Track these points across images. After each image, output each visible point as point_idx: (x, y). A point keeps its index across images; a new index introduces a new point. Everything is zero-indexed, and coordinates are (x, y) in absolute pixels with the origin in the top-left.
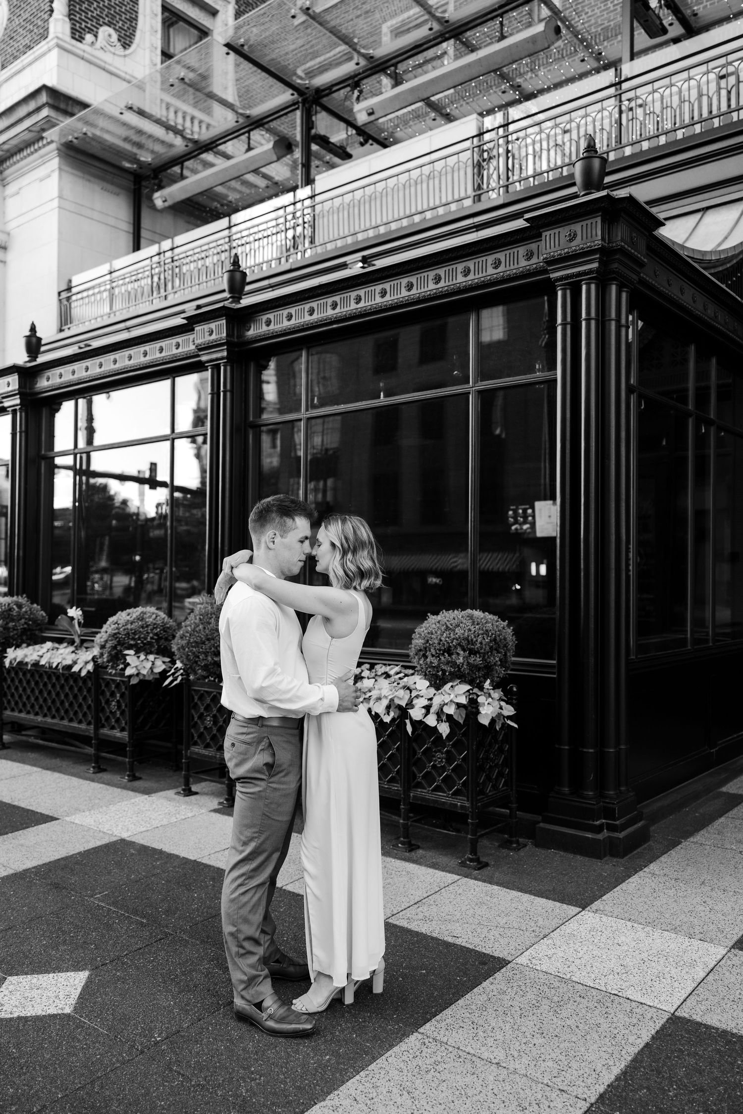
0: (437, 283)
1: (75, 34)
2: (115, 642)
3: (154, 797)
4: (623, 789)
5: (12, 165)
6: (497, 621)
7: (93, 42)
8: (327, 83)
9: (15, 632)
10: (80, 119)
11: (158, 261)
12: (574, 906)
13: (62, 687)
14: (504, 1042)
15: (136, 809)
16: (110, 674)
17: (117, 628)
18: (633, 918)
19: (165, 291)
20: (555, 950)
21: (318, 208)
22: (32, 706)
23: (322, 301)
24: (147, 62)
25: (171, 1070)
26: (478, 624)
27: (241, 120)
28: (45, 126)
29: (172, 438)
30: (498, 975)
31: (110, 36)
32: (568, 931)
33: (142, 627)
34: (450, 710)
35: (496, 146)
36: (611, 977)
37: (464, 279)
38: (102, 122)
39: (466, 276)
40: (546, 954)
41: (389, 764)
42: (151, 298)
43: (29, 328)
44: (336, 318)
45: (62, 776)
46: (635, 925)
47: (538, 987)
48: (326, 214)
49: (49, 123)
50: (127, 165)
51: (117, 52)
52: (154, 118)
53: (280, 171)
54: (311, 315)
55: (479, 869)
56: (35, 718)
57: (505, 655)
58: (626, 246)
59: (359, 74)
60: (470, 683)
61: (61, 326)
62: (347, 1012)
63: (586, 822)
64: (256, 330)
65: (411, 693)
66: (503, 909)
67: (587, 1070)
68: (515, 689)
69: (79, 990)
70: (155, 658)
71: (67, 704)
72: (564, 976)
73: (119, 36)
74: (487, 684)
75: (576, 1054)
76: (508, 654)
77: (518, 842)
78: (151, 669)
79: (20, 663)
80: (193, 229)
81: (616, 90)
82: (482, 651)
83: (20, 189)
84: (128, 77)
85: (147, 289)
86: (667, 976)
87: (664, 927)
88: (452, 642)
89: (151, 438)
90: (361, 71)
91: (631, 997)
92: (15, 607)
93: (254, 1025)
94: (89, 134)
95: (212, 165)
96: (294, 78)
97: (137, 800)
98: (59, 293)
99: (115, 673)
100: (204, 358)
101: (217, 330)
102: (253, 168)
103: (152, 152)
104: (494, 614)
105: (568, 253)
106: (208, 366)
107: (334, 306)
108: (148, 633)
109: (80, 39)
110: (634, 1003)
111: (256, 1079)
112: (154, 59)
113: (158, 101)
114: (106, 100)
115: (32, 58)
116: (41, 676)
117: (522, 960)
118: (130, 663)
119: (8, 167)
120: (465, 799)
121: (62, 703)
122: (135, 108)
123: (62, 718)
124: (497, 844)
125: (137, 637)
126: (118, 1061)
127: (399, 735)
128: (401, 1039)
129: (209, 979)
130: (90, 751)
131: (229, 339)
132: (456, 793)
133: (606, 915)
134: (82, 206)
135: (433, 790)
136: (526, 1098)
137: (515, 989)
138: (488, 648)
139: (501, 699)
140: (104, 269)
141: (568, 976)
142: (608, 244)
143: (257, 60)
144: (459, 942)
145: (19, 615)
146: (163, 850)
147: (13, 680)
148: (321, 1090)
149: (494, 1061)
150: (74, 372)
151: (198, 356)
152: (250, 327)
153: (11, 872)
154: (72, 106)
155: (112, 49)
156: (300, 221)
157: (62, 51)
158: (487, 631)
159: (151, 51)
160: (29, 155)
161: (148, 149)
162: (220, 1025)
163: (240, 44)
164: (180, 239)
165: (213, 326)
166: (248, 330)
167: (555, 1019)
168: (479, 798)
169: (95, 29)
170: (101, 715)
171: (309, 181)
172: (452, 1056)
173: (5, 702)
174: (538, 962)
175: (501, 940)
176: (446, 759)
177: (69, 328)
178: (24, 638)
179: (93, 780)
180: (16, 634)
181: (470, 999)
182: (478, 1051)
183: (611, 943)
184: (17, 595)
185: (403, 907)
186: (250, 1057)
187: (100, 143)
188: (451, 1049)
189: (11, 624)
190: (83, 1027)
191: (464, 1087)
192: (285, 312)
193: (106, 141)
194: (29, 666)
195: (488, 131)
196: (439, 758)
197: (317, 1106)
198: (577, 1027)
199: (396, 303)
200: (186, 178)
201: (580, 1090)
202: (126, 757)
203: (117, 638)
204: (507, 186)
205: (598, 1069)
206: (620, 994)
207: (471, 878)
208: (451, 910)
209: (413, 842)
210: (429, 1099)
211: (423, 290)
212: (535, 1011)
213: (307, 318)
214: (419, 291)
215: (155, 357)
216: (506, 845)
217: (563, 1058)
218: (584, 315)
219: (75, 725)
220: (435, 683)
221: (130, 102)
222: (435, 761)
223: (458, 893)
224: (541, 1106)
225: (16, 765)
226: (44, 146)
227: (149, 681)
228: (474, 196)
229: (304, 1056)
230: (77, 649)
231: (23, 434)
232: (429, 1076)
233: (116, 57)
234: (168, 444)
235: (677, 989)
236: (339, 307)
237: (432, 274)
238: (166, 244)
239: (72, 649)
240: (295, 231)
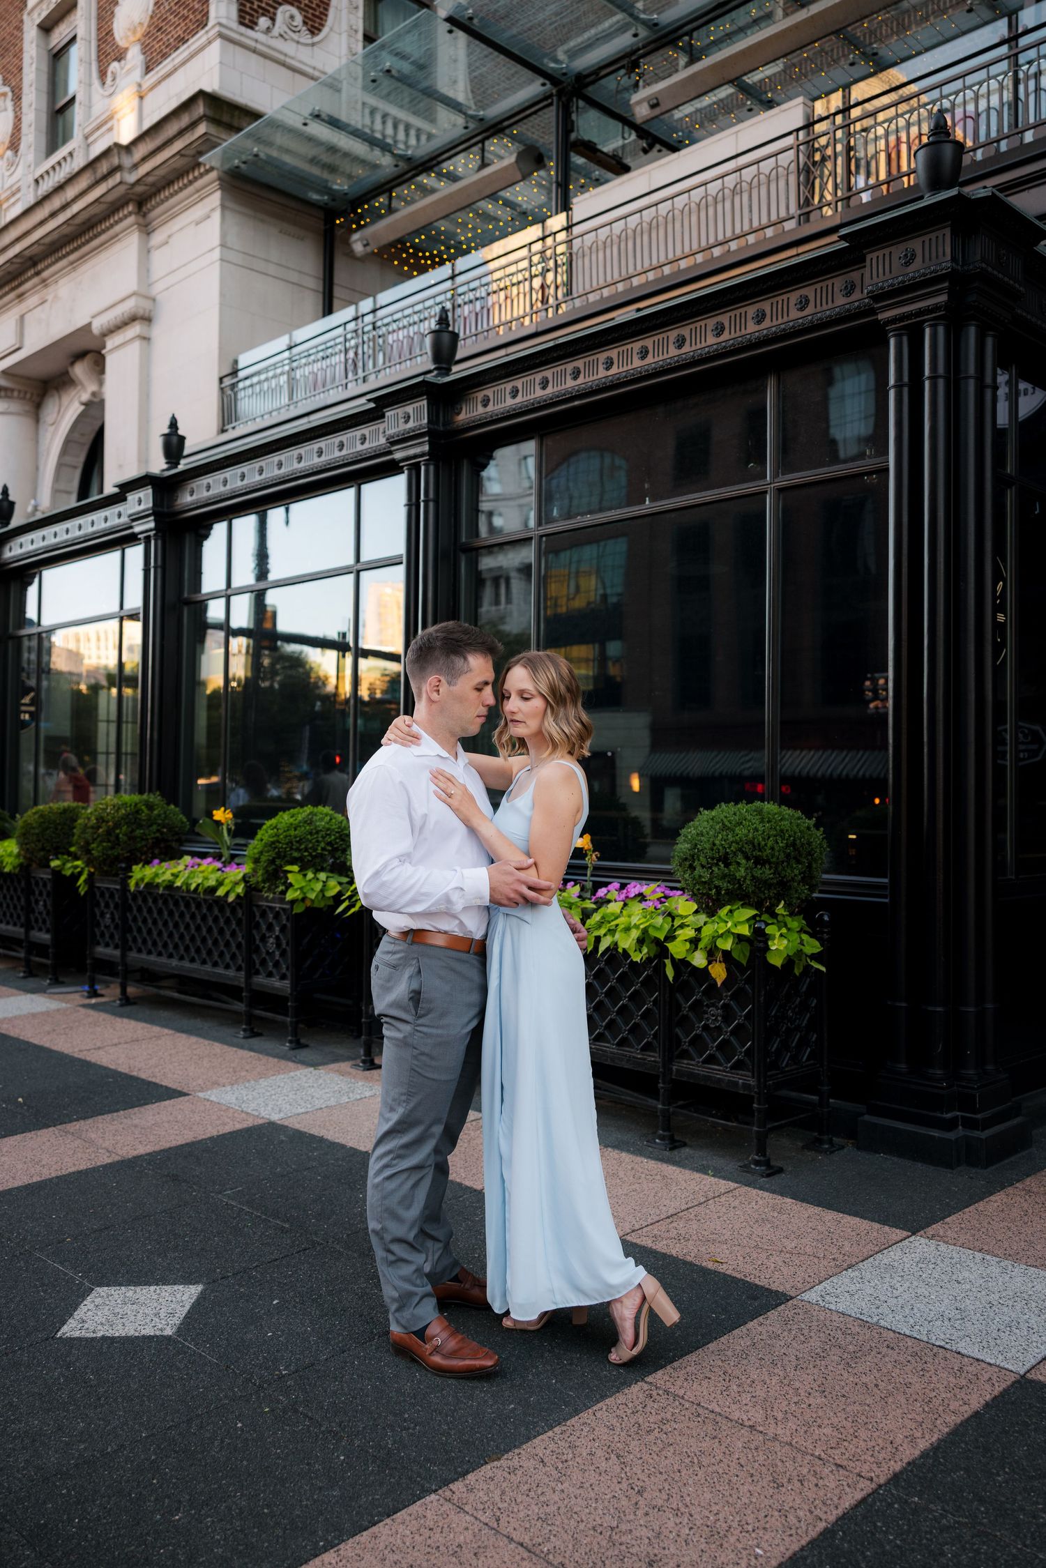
0: (718, 335)
1: (244, 18)
2: (273, 854)
3: (322, 1071)
4: (990, 1067)
5: (158, 205)
6: (799, 818)
7: (268, 28)
8: (593, 66)
9: (144, 843)
10: (249, 135)
11: (355, 328)
12: (901, 1228)
13: (204, 918)
14: (765, 1400)
15: (295, 1085)
16: (267, 899)
17: (277, 835)
18: (986, 1248)
19: (364, 371)
20: (861, 1285)
21: (577, 243)
22: (165, 945)
23: (559, 369)
24: (344, 50)
25: (296, 1411)
26: (769, 822)
27: (472, 126)
28: (203, 148)
29: (358, 569)
30: (773, 1314)
31: (292, 17)
32: (885, 1261)
33: (311, 834)
34: (727, 945)
35: (832, 141)
36: (939, 1323)
37: (757, 328)
38: (280, 139)
39: (759, 322)
40: (847, 1289)
41: (643, 1024)
42: (344, 382)
43: (168, 423)
44: (578, 391)
45: (201, 1040)
46: (988, 1257)
47: (827, 1332)
48: (587, 251)
49: (207, 143)
50: (315, 197)
51: (302, 40)
52: (350, 129)
53: (527, 194)
54: (544, 388)
55: (768, 1176)
56: (169, 961)
57: (810, 867)
58: (990, 269)
59: (639, 49)
60: (757, 906)
61: (224, 425)
62: (549, 1351)
63: (931, 1114)
64: (470, 412)
65: (673, 921)
66: (795, 1229)
67: (880, 1441)
68: (826, 918)
69: (188, 1307)
70: (327, 877)
71: (210, 942)
72: (869, 1319)
73: (305, 17)
74: (780, 909)
75: (868, 1421)
76: (814, 866)
77: (831, 1142)
78: (322, 891)
79: (149, 885)
80: (403, 282)
81: (1010, 48)
82: (774, 860)
83: (169, 237)
84: (317, 74)
85: (340, 370)
86: (1024, 1326)
87: (1030, 1261)
88: (730, 847)
89: (328, 571)
90: (640, 45)
91: (964, 1351)
92: (143, 807)
93: (417, 1362)
94: (262, 155)
95: (433, 191)
96: (546, 61)
97: (298, 1073)
98: (221, 380)
99: (273, 898)
100: (398, 456)
101: (415, 415)
102: (488, 192)
103: (350, 177)
104: (795, 807)
105: (903, 282)
106: (403, 467)
107: (576, 374)
108: (318, 841)
109: (252, 25)
110: (966, 1359)
111: (409, 1428)
112: (353, 46)
113: (359, 106)
114: (283, 107)
115: (186, 54)
116: (176, 903)
117: (812, 1296)
118: (293, 882)
119: (154, 208)
120: (750, 1074)
121: (204, 940)
122: (323, 116)
123: (204, 962)
124: (800, 1144)
125: (303, 846)
126: (226, 1397)
127: (657, 981)
128: (618, 1388)
129: (364, 1301)
130: (240, 1007)
131: (431, 426)
132: (738, 1066)
133: (947, 1243)
134: (253, 256)
135: (705, 1062)
136: (785, 1473)
137: (794, 1332)
138: (782, 856)
139: (801, 931)
140: (283, 342)
141: (875, 1320)
142: (962, 266)
143: (491, 38)
144: (722, 1269)
145: (149, 820)
146: (325, 1137)
147: (140, 909)
148: (497, 1447)
149: (747, 1423)
150: (225, 482)
151: (390, 453)
152: (461, 409)
153: (117, 1158)
154: (239, 118)
155: (295, 36)
156: (551, 263)
157: (226, 43)
158: (782, 831)
159: (350, 36)
160: (181, 189)
161: (343, 173)
162: (370, 1359)
163: (467, 16)
164: (384, 297)
165: (410, 409)
166: (458, 414)
167: (846, 1375)
168: (769, 1073)
169: (272, 10)
170: (254, 956)
171: (566, 206)
172: (688, 1413)
173: (130, 939)
174: (833, 1300)
175: (785, 1270)
176: (723, 1017)
177: (234, 428)
178: (157, 851)
179: (242, 1047)
180: (146, 846)
181: (726, 1342)
182: (726, 1409)
183: (946, 1278)
184: (150, 791)
185: (650, 1221)
186: (404, 1401)
187: (276, 167)
188: (687, 1405)
189: (139, 832)
190: (185, 1353)
191: (698, 1453)
192: (509, 386)
193: (286, 164)
194: (161, 889)
195: (821, 119)
196: (713, 1015)
197: (488, 1467)
198: (876, 1386)
199: (662, 366)
200: (396, 210)
201: (866, 1467)
202: (287, 1015)
203: (275, 848)
204: (849, 198)
205: (898, 1441)
206: (948, 1346)
207: (754, 1188)
208: (718, 1228)
209: (677, 1138)
210: (646, 1466)
211: (699, 346)
212: (818, 1362)
213: (539, 393)
214: (694, 348)
215: (332, 457)
216: (814, 1145)
217: (848, 1425)
218: (927, 372)
219: (220, 970)
220: (707, 906)
221: (317, 108)
222: (708, 1019)
223: (733, 1205)
224: (806, 1484)
225: (140, 1025)
226: (201, 175)
227: (320, 910)
228: (800, 216)
229: (479, 1404)
230: (225, 867)
231: (159, 570)
232: (651, 1437)
233: (300, 46)
234: (350, 578)
235: (1034, 1344)
236: (582, 375)
237: (711, 323)
238: (366, 305)
239: (219, 865)
240: (544, 278)
